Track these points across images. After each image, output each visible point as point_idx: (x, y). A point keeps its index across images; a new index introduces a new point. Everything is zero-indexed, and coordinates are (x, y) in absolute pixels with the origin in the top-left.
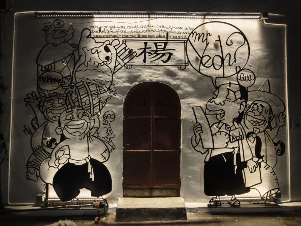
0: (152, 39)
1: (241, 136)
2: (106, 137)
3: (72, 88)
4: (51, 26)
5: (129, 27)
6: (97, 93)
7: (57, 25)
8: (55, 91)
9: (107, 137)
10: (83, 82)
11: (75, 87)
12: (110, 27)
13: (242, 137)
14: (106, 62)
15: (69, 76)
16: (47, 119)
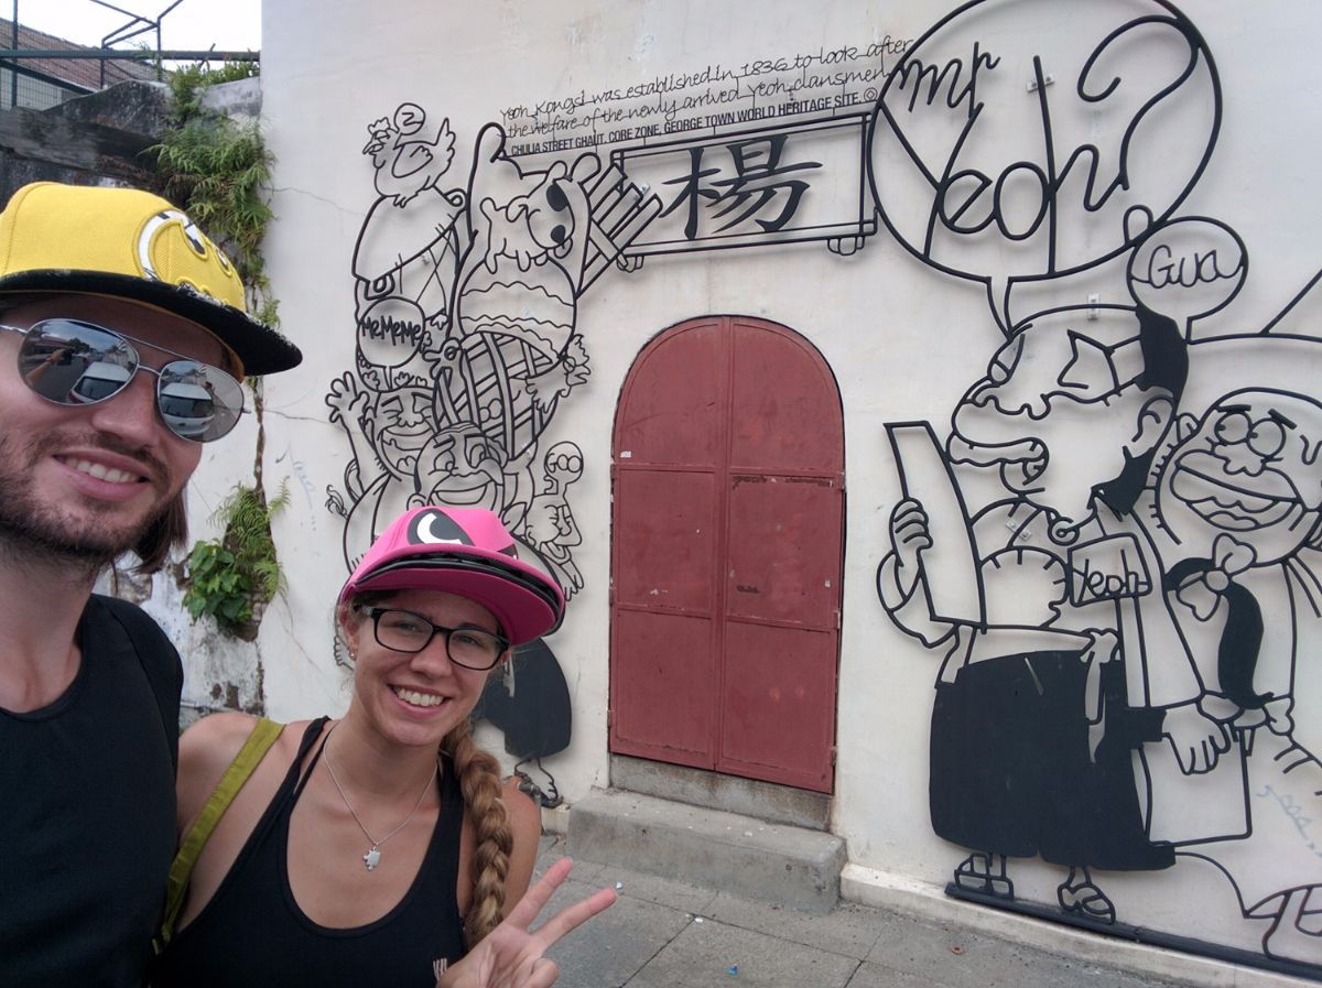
0: (720, 130)
1: (1132, 578)
2: (552, 541)
3: (450, 356)
4: (389, 132)
5: (634, 93)
6: (526, 373)
7: (405, 124)
8: (404, 369)
9: (556, 541)
10: (481, 333)
11: (459, 353)
12: (569, 103)
13: (1137, 583)
14: (554, 248)
15: (442, 312)
16: (386, 468)
